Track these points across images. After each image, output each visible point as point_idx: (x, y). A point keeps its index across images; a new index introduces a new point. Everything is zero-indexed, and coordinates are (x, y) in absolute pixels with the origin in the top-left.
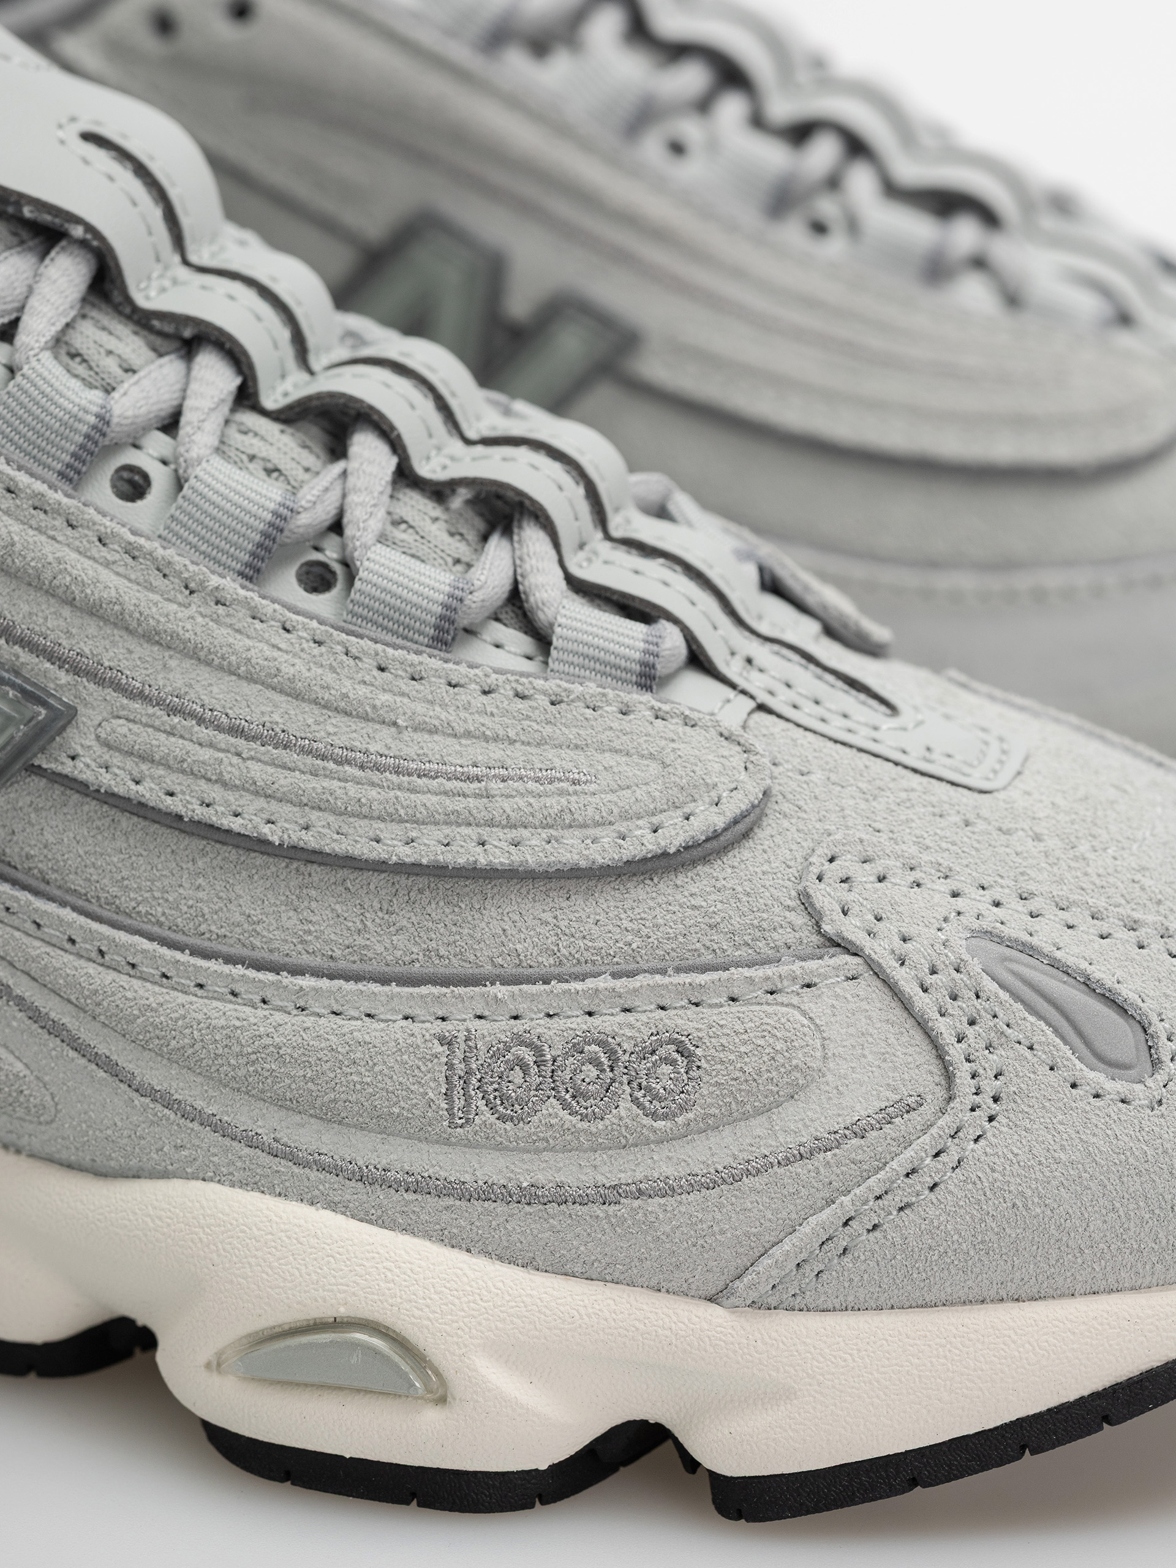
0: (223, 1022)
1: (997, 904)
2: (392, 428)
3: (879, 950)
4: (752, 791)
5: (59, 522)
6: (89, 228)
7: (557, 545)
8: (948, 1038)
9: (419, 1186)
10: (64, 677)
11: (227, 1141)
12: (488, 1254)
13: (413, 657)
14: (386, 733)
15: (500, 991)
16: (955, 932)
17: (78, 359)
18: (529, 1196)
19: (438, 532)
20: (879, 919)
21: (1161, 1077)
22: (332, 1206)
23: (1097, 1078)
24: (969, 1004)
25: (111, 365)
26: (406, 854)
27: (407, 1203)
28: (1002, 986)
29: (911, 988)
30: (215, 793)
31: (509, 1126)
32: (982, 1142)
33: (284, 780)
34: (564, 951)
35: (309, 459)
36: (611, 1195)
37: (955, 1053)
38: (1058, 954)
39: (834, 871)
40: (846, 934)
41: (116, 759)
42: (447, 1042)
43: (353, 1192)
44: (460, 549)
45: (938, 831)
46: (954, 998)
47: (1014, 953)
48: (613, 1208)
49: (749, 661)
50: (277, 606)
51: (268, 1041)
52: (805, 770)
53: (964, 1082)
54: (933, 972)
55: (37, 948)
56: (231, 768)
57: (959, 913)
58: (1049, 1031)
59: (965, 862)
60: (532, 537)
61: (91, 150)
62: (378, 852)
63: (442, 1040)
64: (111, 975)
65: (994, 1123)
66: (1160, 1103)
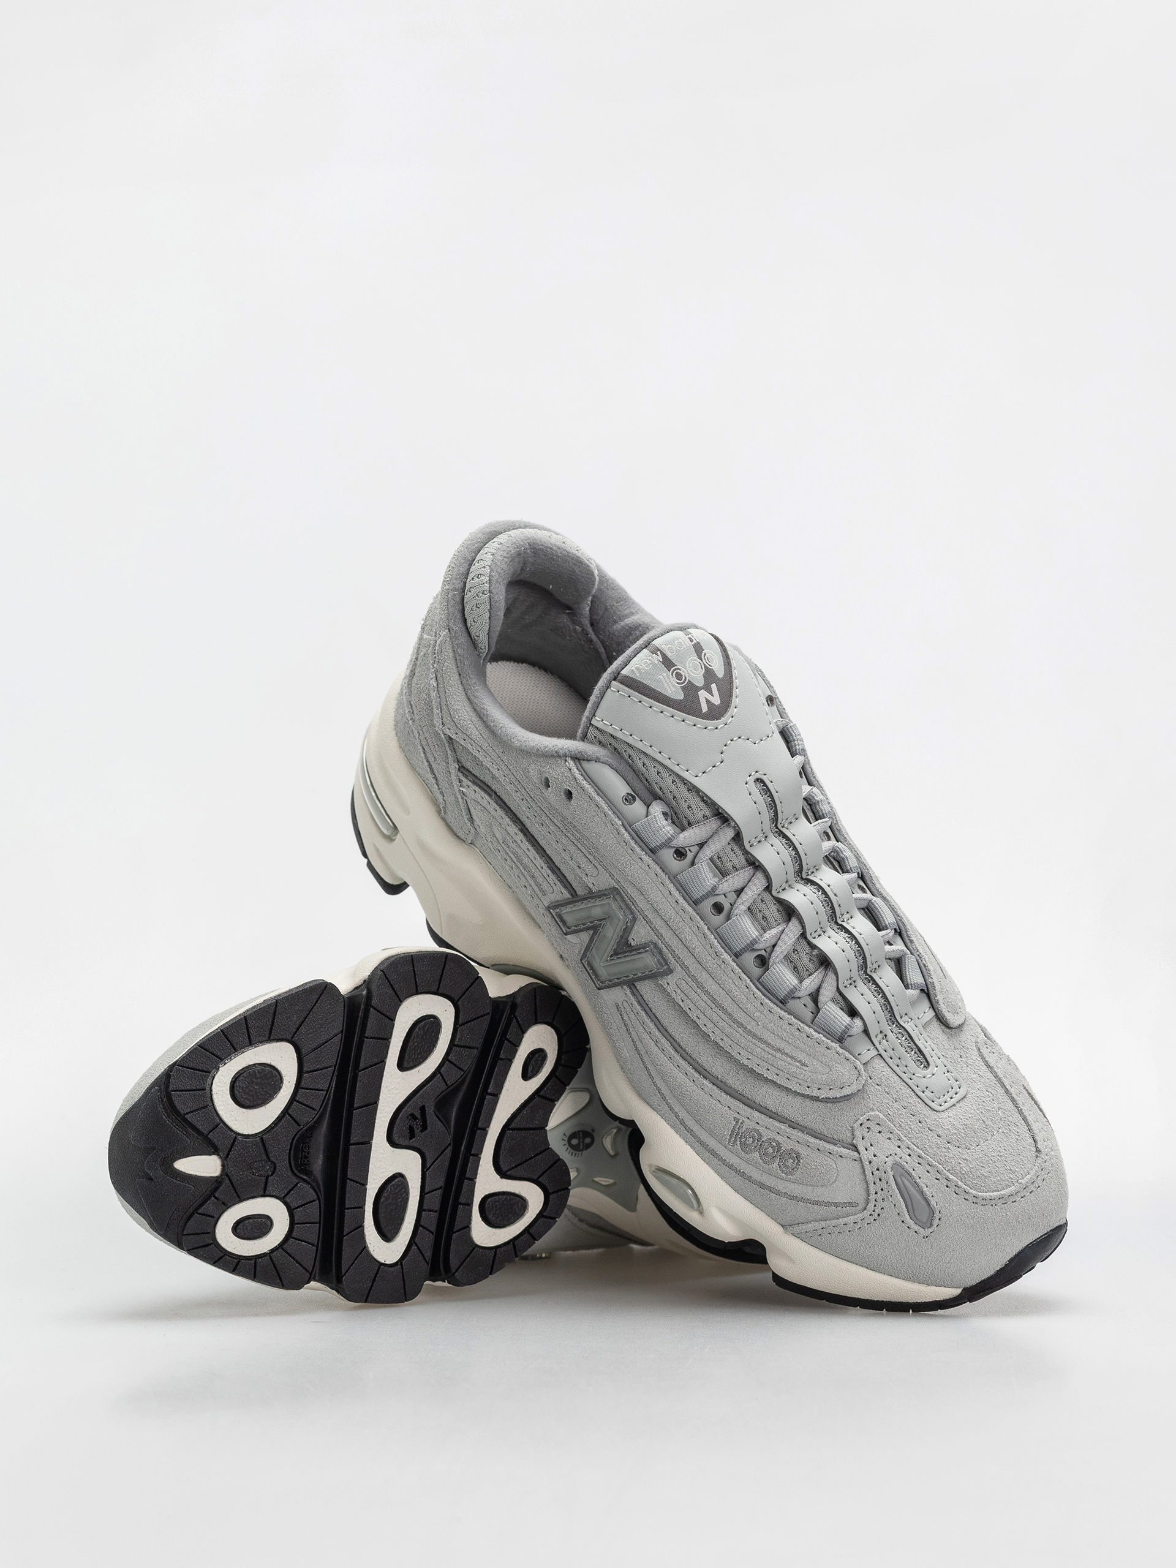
0: (679, 1081)
1: (910, 1155)
2: (804, 923)
3: (865, 1155)
4: (854, 1088)
5: (688, 917)
6: (736, 823)
7: (837, 980)
8: (872, 1192)
9: (714, 1153)
10: (673, 961)
11: (671, 1112)
12: (726, 1182)
13: (772, 1005)
14: (754, 1023)
15: (756, 1114)
16: (890, 1161)
17: (720, 860)
18: (743, 1174)
19: (806, 959)
20: (871, 1145)
21: (930, 1230)
22: (691, 1146)
23: (911, 1223)
24: (883, 1184)
25: (729, 865)
26: (746, 1062)
27: (710, 1157)
28: (896, 1183)
29: (868, 1173)
30: (702, 1017)
31: (743, 1153)
32: (869, 1226)
33: (721, 1024)
34: (780, 1110)
35: (778, 917)
36: (762, 1186)
37: (872, 1197)
38: (918, 1180)
39: (868, 1124)
40: (859, 1147)
41: (679, 992)
42: (736, 1120)
43: (697, 1145)
44: (811, 966)
45: (908, 1121)
46: (880, 1180)
47: (906, 1174)
48: (762, 1190)
49: (886, 1036)
50: (740, 970)
51: (689, 1094)
52: (879, 1084)
53: (871, 1206)
54: (878, 1170)
55: (641, 1029)
56: (708, 1012)
57: (896, 1154)
58: (902, 1202)
59: (910, 1136)
60: (831, 978)
61: (755, 789)
62: (739, 1057)
63: (735, 1119)
64: (657, 1049)
65: (875, 1222)
66: (927, 1237)
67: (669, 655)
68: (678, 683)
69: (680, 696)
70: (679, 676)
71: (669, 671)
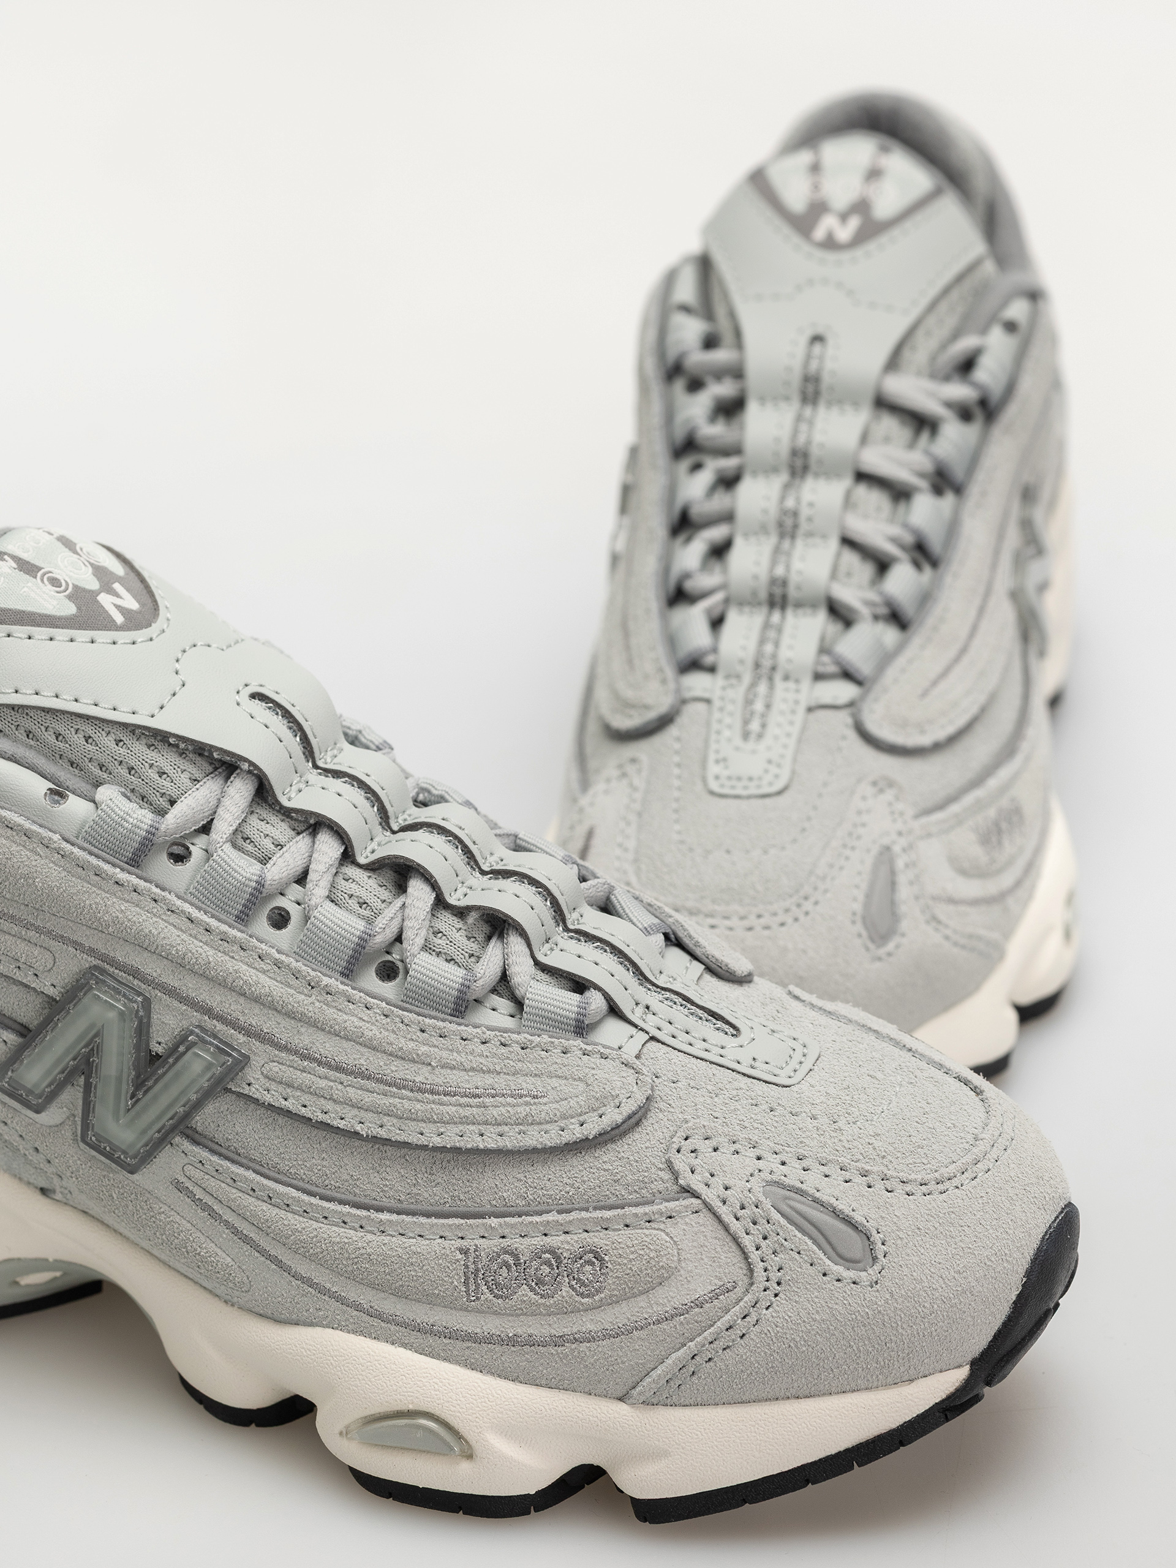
0: (338, 1239)
1: (783, 1163)
2: (432, 877)
3: (711, 1195)
4: (640, 1098)
5: (236, 948)
6: (251, 763)
7: (529, 946)
8: (751, 1249)
9: (452, 1335)
10: (242, 1038)
11: (344, 1307)
12: (493, 1374)
13: (440, 1024)
14: (425, 1070)
15: (494, 1222)
16: (756, 1184)
17: (248, 841)
18: (513, 1341)
19: (460, 938)
20: (712, 1175)
21: (877, 1267)
22: (404, 1345)
23: (838, 1269)
24: (763, 1227)
25: (267, 844)
26: (437, 1141)
27: (446, 1345)
28: (783, 1215)
29: (728, 1219)
30: (329, 1106)
31: (500, 1301)
32: (771, 1309)
33: (368, 1099)
34: (530, 1197)
35: (385, 894)
36: (559, 1341)
37: (754, 1256)
38: (817, 1195)
39: (687, 1146)
40: (692, 1186)
41: (273, 1086)
42: (465, 1252)
43: (414, 1337)
44: (472, 946)
45: (753, 1116)
46: (755, 1223)
47: (792, 1194)
48: (560, 1349)
49: (648, 1007)
50: (362, 994)
51: (363, 1251)
52: (675, 1080)
53: (759, 1274)
54: (743, 1208)
55: (234, 1194)
56: (338, 1091)
57: (760, 1171)
58: (809, 1242)
59: (767, 1136)
60: (515, 942)
61: (258, 706)
62: (423, 1140)
63: (461, 1250)
64: (277, 1210)
65: (777, 1298)
66: (876, 1283)
67: (25, 556)
68: (58, 592)
69: (70, 609)
70: (55, 582)
71: (35, 577)
